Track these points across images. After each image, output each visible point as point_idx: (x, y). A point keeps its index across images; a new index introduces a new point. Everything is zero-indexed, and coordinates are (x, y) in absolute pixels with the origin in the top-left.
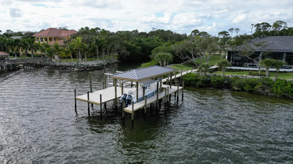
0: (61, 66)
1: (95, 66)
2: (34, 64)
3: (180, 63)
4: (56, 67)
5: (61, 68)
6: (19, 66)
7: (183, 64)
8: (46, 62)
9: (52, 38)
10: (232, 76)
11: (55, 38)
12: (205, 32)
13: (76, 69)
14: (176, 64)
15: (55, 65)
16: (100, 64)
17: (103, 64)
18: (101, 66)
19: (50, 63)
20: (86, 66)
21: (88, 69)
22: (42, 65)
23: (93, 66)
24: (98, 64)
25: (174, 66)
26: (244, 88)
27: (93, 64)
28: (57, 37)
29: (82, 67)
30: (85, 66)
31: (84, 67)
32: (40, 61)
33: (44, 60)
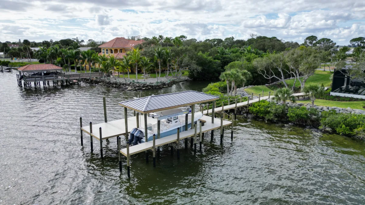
0: (115, 83)
1: (153, 85)
2: (90, 80)
3: (263, 84)
4: (110, 84)
5: (114, 86)
6: (73, 82)
7: (267, 86)
8: (102, 78)
9: (117, 50)
10: (328, 109)
11: (121, 50)
12: (327, 39)
13: (129, 88)
14: (257, 85)
15: (110, 82)
16: (161, 82)
17: (164, 82)
18: (161, 85)
19: (106, 79)
20: (143, 84)
21: (144, 88)
22: (97, 81)
23: (151, 84)
24: (157, 82)
25: (252, 88)
26: (336, 130)
27: (152, 82)
28: (124, 48)
29: (138, 85)
30: (141, 84)
31: (140, 86)
32: (96, 77)
33: (101, 75)
